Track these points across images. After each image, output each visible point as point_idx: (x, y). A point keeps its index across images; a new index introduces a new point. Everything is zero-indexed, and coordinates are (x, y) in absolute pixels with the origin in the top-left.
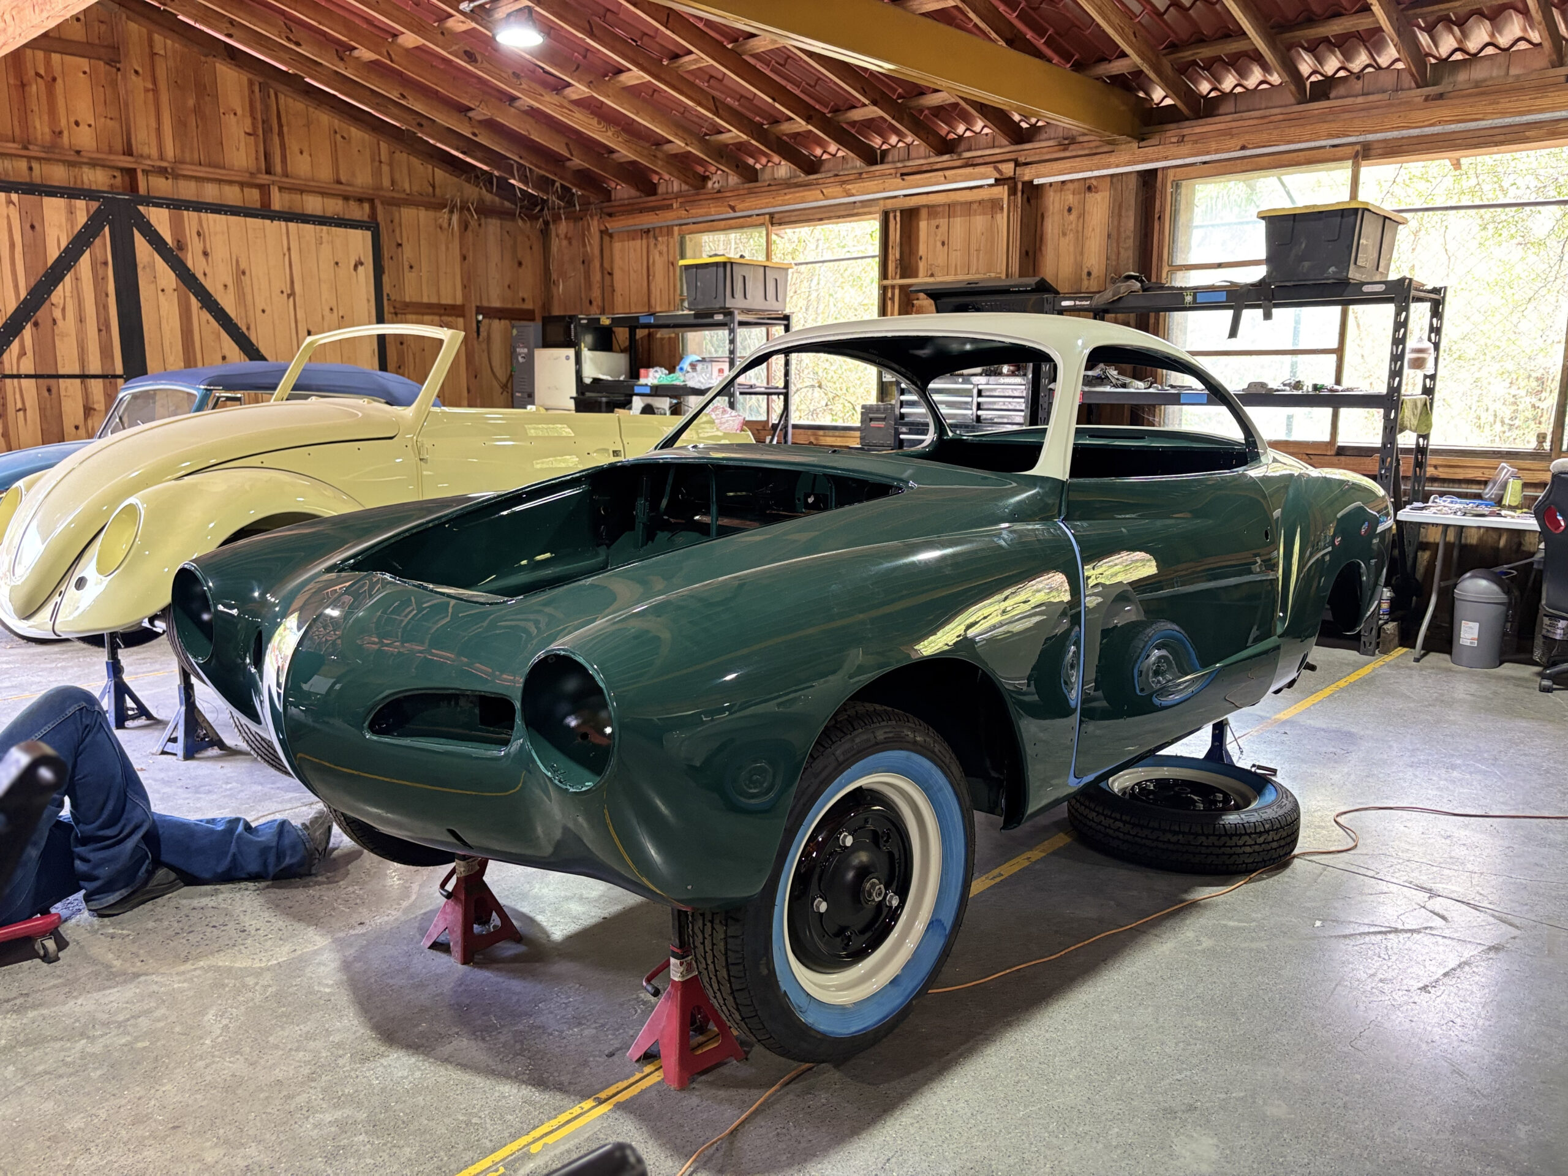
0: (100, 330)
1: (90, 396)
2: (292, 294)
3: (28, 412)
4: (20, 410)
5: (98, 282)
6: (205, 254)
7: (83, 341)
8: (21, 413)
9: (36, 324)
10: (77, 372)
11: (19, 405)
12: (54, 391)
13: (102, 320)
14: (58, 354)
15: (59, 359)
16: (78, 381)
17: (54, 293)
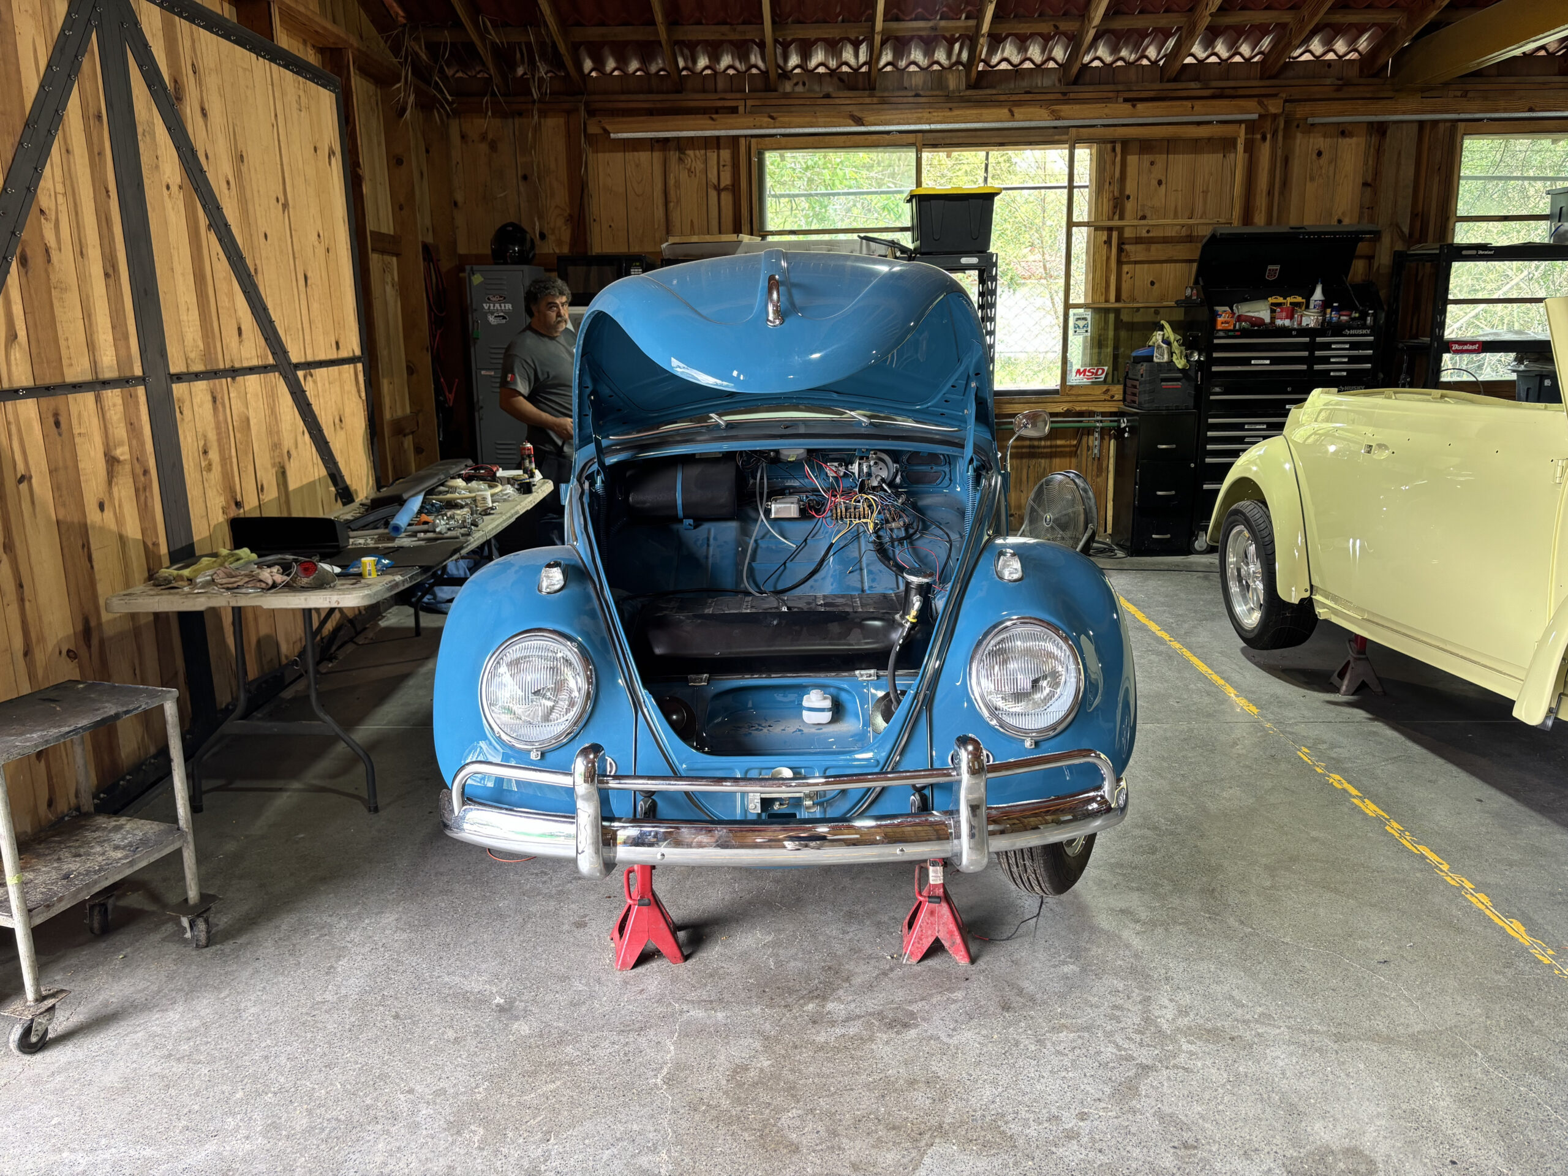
0: (107, 275)
1: (110, 431)
2: (285, 206)
3: (34, 480)
4: (21, 480)
5: (95, 157)
6: (204, 113)
7: (88, 297)
8: (24, 486)
9: (24, 262)
10: (88, 377)
11: (21, 469)
12: (63, 425)
13: (107, 251)
14: (60, 333)
15: (62, 343)
16: (89, 397)
17: (42, 183)
